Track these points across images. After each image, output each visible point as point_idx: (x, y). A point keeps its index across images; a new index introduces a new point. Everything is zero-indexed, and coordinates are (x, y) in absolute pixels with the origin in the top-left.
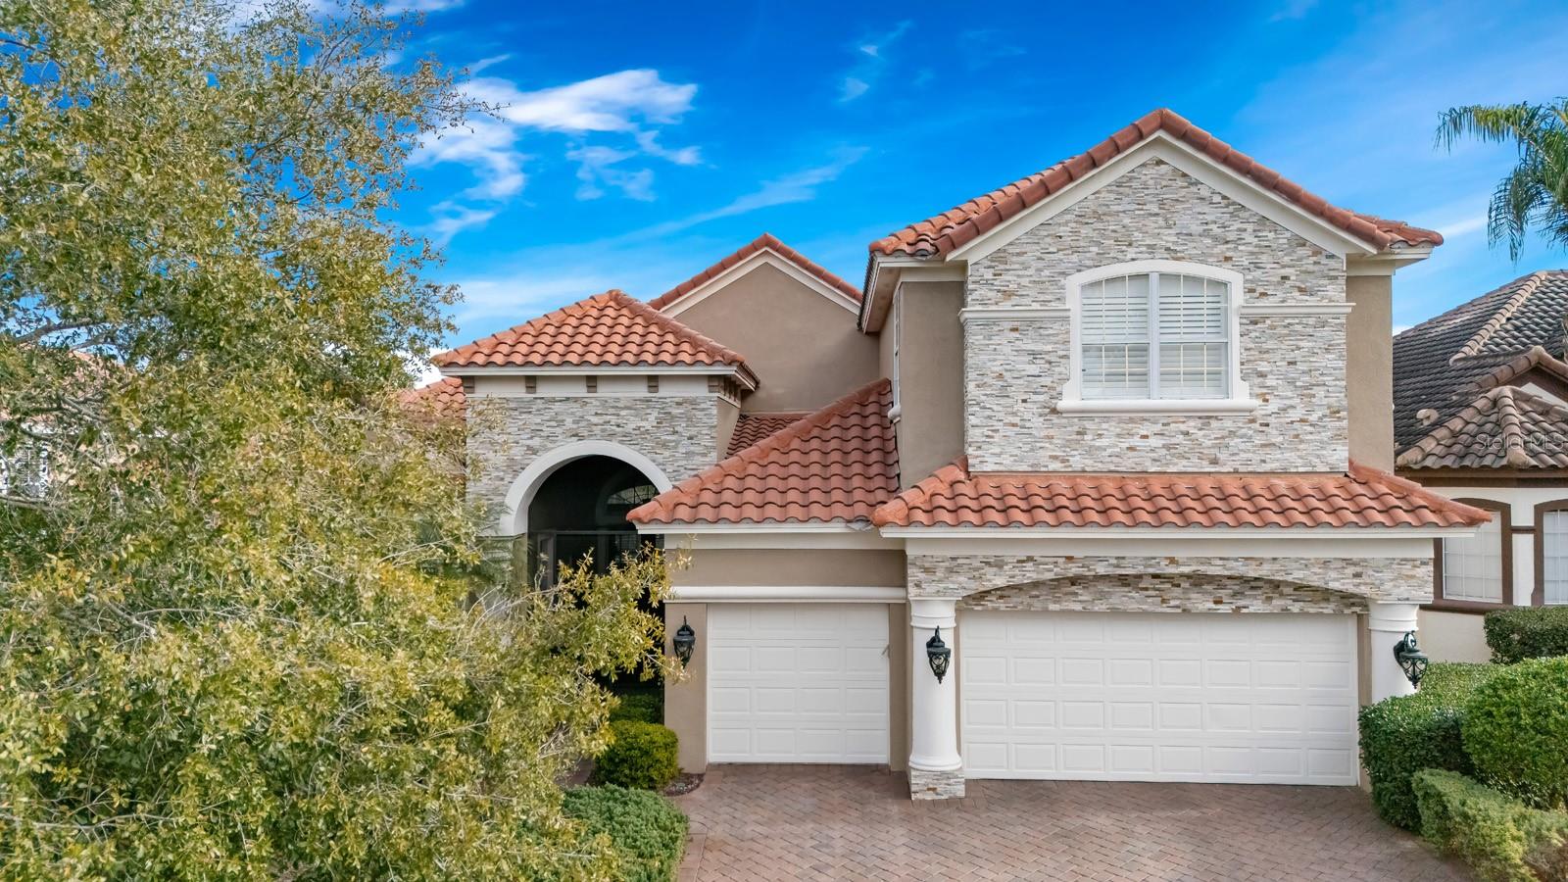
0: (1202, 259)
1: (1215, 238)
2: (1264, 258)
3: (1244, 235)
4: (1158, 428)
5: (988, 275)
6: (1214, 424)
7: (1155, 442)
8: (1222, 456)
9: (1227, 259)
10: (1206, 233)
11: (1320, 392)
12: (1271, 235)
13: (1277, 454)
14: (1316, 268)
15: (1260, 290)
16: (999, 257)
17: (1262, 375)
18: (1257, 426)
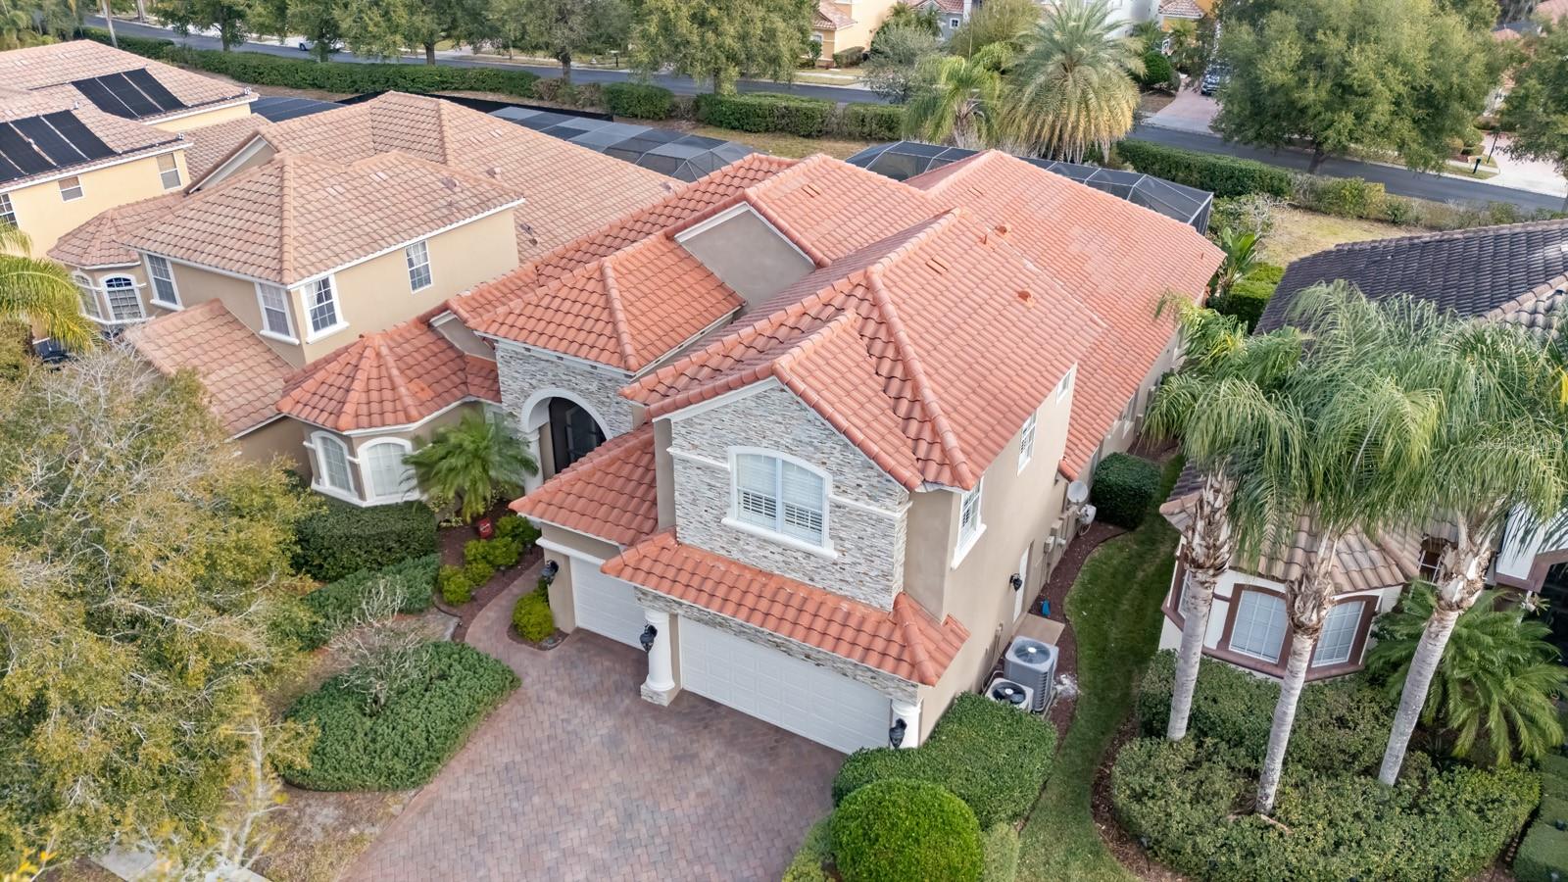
0: (809, 459)
1: (816, 448)
2: (846, 470)
3: (834, 451)
4: (780, 550)
5: (683, 431)
6: (812, 558)
7: (777, 557)
8: (817, 578)
9: (824, 463)
10: (811, 444)
11: (877, 561)
12: (851, 456)
13: (849, 588)
14: (879, 485)
15: (843, 488)
16: (688, 422)
17: (841, 539)
18: (838, 567)
